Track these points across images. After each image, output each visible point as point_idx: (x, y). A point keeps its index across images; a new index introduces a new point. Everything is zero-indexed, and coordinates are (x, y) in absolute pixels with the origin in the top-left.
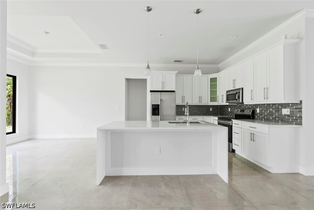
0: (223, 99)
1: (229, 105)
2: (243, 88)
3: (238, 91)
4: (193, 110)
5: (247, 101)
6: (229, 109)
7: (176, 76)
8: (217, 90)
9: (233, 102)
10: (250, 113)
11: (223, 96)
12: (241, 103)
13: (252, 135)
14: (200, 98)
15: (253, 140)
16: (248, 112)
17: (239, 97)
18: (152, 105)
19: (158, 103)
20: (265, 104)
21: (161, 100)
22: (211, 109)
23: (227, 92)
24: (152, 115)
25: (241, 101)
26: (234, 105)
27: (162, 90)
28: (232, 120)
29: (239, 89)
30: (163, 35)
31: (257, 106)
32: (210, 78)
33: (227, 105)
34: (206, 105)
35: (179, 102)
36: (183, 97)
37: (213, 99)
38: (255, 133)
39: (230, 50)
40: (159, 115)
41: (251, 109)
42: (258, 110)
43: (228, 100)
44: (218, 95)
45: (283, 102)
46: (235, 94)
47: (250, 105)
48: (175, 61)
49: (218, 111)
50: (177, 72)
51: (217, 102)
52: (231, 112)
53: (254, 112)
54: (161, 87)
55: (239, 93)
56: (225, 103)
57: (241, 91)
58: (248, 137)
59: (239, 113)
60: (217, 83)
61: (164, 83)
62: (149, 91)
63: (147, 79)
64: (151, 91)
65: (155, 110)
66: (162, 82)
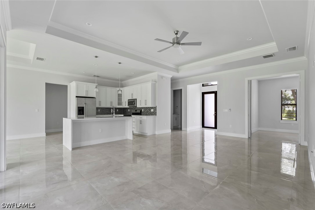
0: (126, 104)
1: (129, 108)
3: (134, 100)
5: (138, 106)
6: (129, 110)
8: (122, 98)
9: (132, 106)
10: (140, 112)
11: (126, 102)
12: (135, 107)
13: (141, 121)
14: (111, 103)
15: (141, 123)
16: (138, 111)
17: (135, 103)
18: (78, 107)
19: (83, 105)
20: (145, 107)
21: (85, 104)
23: (128, 100)
24: (78, 115)
25: (136, 106)
26: (132, 108)
27: (86, 96)
29: (135, 99)
31: (142, 108)
32: (118, 90)
33: (127, 108)
36: (100, 102)
37: (120, 103)
38: (142, 120)
40: (84, 115)
41: (140, 109)
42: (143, 110)
43: (129, 105)
44: (122, 101)
45: (151, 106)
46: (133, 102)
47: (139, 108)
48: (95, 76)
49: (121, 112)
50: (97, 84)
51: (122, 105)
52: (130, 112)
53: (141, 111)
54: (85, 95)
55: (135, 101)
56: (127, 106)
57: (136, 100)
58: (139, 122)
59: (134, 112)
61: (87, 91)
62: (75, 97)
63: (67, 86)
64: (77, 97)
65: (81, 111)
66: (86, 91)
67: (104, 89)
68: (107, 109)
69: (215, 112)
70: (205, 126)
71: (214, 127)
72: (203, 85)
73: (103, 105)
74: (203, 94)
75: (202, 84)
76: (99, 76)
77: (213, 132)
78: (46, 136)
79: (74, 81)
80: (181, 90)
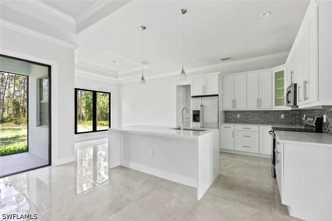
2: (295, 85)
3: (290, 89)
4: (254, 116)
8: (284, 89)
10: (314, 124)
14: (259, 101)
18: (193, 111)
19: (198, 108)
21: (201, 106)
22: (282, 116)
24: (193, 122)
25: (292, 104)
30: (178, 42)
32: (275, 73)
35: (229, 108)
36: (234, 102)
44: (285, 95)
50: (219, 73)
51: (284, 105)
55: (291, 91)
57: (293, 89)
60: (284, 79)
61: (205, 87)
64: (192, 97)
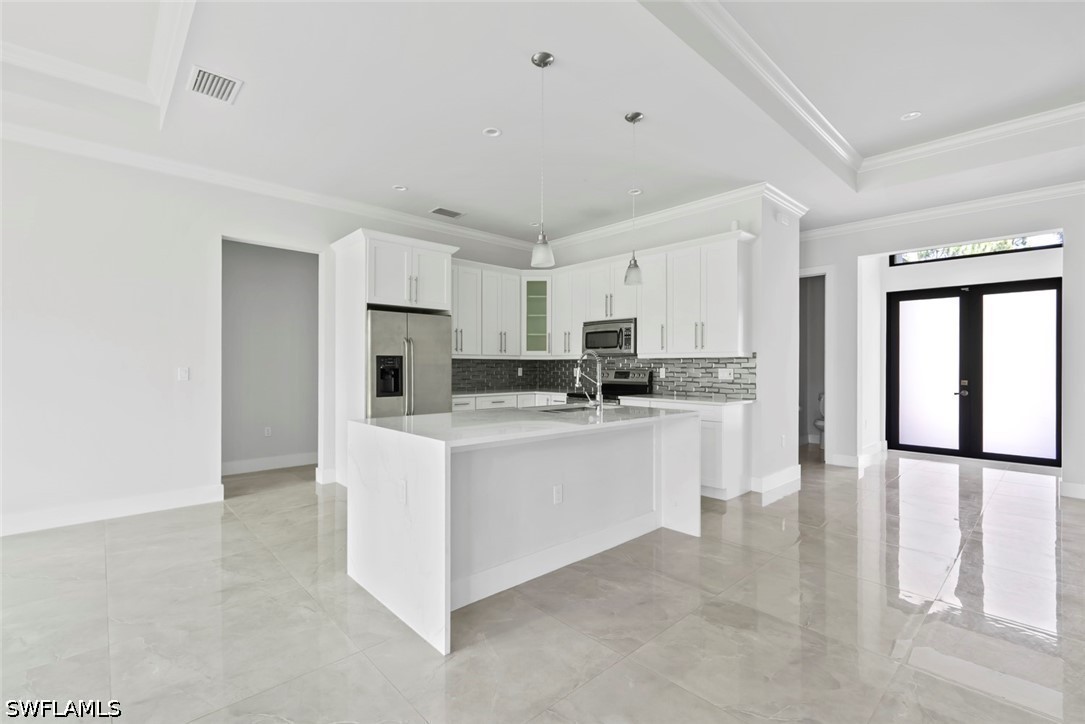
0: (567, 344)
1: (581, 361)
2: (636, 319)
3: (624, 326)
5: (648, 347)
7: (453, 263)
8: (545, 318)
10: (646, 381)
11: (567, 334)
12: (631, 356)
16: (641, 378)
17: (626, 340)
18: (378, 357)
19: (401, 350)
20: (679, 359)
21: (408, 341)
23: (588, 324)
24: (378, 396)
25: (632, 351)
27: (410, 305)
28: (619, 397)
29: (628, 321)
31: (660, 362)
32: (528, 282)
33: (575, 361)
34: (510, 361)
36: (459, 334)
37: (537, 340)
39: (598, 216)
40: (402, 395)
41: (648, 369)
42: (662, 373)
43: (588, 347)
44: (548, 331)
45: (724, 354)
46: (616, 332)
47: (648, 360)
48: (440, 211)
49: (535, 378)
50: (455, 249)
51: (545, 350)
53: (653, 376)
54: (406, 296)
55: (628, 329)
56: (576, 352)
57: (632, 325)
59: (612, 380)
60: (546, 299)
61: (416, 280)
62: (365, 307)
63: (314, 258)
64: (371, 307)
65: (389, 377)
66: (410, 279)
67: (473, 270)
68: (480, 367)
69: (962, 377)
70: (902, 441)
71: (957, 447)
72: (892, 261)
73: (471, 350)
74: (894, 300)
75: (886, 256)
76: (455, 211)
77: (952, 468)
78: (226, 497)
79: (360, 230)
80: (822, 278)
